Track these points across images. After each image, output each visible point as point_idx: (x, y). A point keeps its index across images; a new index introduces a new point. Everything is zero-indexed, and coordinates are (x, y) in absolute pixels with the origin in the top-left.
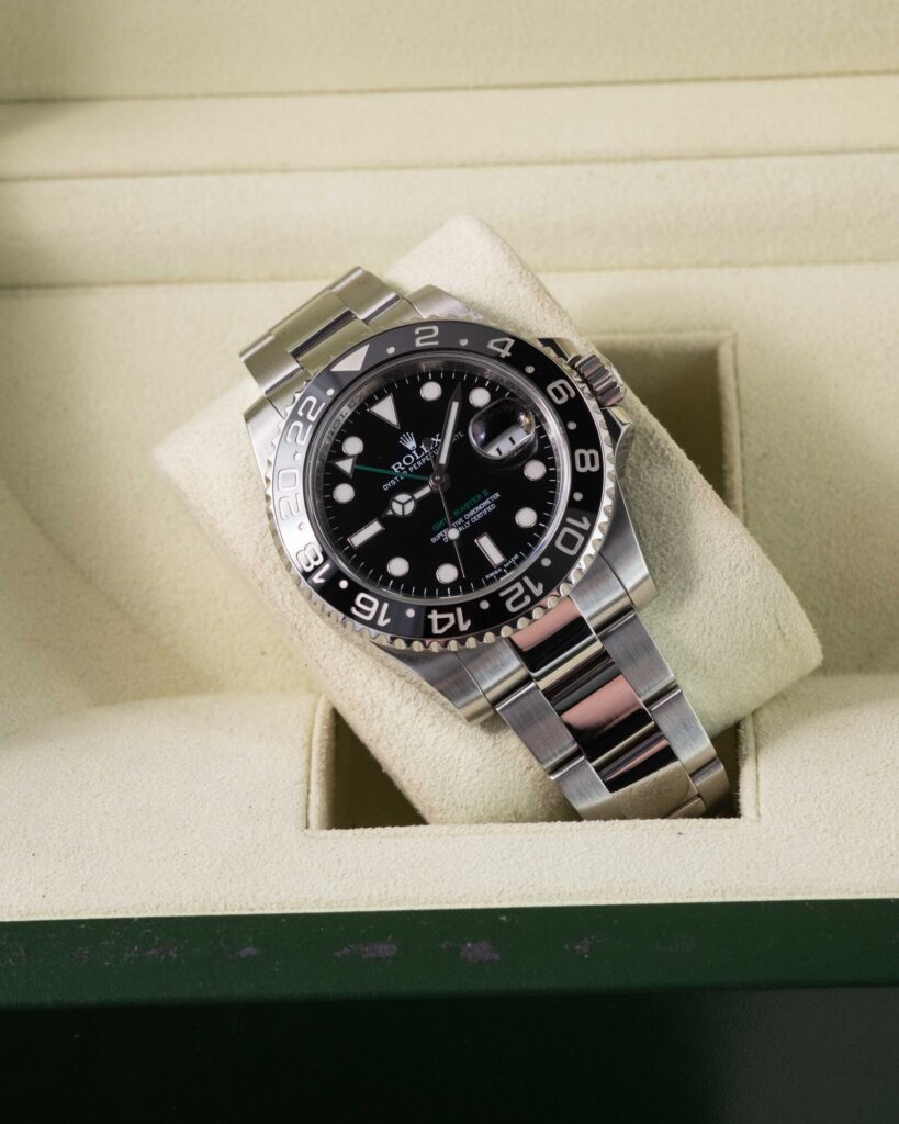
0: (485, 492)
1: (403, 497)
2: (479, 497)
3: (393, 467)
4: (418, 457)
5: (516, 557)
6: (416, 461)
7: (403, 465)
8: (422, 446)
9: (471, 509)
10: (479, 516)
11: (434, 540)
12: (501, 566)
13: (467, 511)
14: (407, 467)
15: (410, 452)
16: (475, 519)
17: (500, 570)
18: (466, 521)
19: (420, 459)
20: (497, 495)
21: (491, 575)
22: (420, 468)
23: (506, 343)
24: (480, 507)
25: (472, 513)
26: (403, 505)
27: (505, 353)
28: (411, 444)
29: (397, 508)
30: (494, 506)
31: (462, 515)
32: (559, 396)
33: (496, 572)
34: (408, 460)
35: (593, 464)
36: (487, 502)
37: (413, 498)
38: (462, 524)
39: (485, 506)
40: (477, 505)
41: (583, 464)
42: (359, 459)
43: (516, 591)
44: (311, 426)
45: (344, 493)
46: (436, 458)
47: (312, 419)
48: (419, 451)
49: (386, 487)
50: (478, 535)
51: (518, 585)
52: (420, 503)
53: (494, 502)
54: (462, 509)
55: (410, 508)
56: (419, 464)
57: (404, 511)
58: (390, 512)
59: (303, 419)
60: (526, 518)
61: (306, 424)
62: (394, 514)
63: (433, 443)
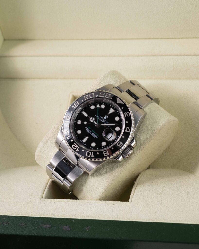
0: (98, 135)
1: (94, 119)
2: (97, 134)
3: (100, 116)
5: (85, 145)
6: (102, 120)
9: (94, 133)
10: (93, 135)
11: (86, 128)
12: (83, 142)
13: (93, 133)
15: (104, 118)
16: (92, 135)
18: (91, 133)
20: (97, 138)
22: (101, 121)
23: (129, 131)
25: (93, 134)
26: (92, 120)
27: (126, 131)
28: (105, 118)
29: (91, 118)
30: (95, 137)
31: (92, 132)
32: (119, 144)
33: (81, 141)
34: (102, 118)
35: (105, 155)
36: (96, 136)
37: (94, 121)
39: (94, 136)
40: (95, 134)
41: (105, 153)
42: (100, 108)
43: (76, 146)
45: (93, 107)
46: (103, 123)
47: (105, 97)
48: (104, 120)
49: (96, 115)
50: (88, 136)
51: (77, 146)
52: (93, 123)
53: (96, 137)
54: (94, 131)
55: (92, 121)
56: (102, 121)
57: (91, 120)
58: (90, 117)
59: (105, 95)
60: (93, 144)
61: (104, 96)
62: (90, 118)
63: (106, 122)
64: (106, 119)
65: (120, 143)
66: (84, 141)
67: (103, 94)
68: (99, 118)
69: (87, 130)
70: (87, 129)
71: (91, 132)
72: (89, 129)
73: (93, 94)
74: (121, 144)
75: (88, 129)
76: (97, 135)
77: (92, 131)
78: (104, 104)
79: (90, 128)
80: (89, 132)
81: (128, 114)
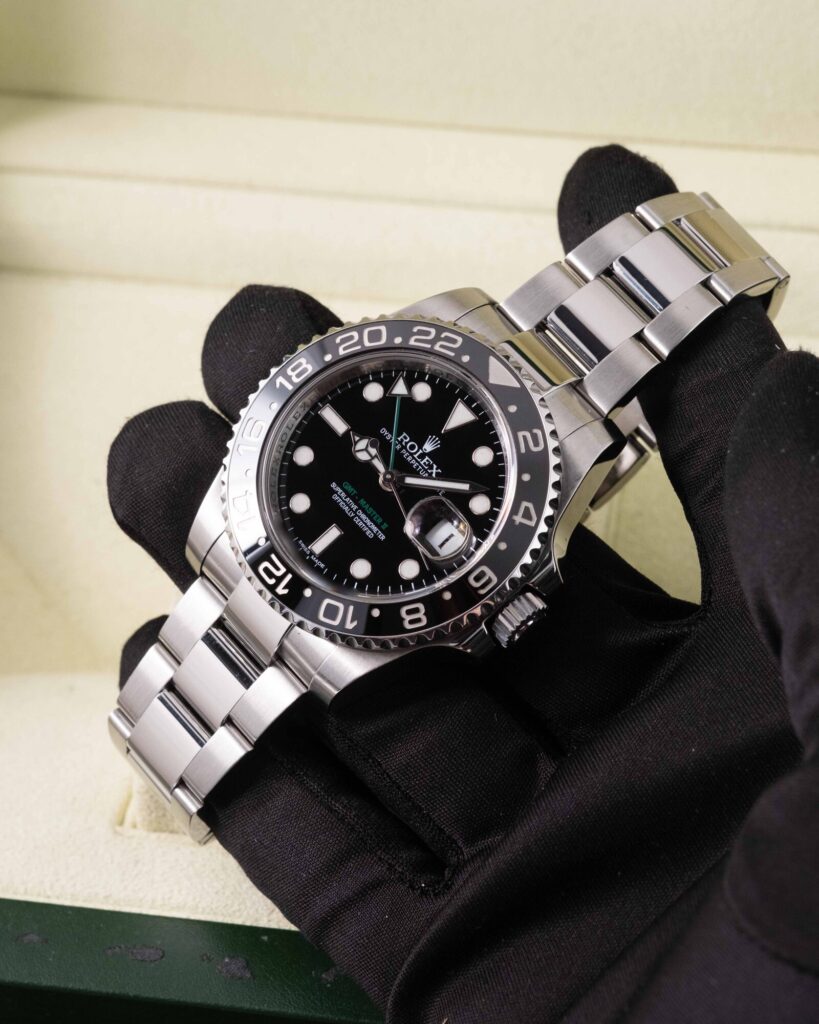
0: (385, 526)
1: (373, 449)
2: (380, 521)
3: (405, 434)
4: (416, 456)
5: (322, 566)
6: (412, 454)
7: (407, 443)
8: (427, 458)
9: (367, 516)
10: (361, 524)
11: (334, 485)
12: (312, 553)
13: (364, 512)
14: (405, 447)
15: (420, 447)
16: (357, 521)
17: (308, 553)
18: (355, 512)
19: (414, 458)
20: (382, 537)
21: (303, 545)
22: (405, 461)
23: (530, 518)
24: (369, 522)
25: (363, 517)
26: (364, 450)
27: (518, 519)
28: (428, 447)
29: (363, 444)
30: (371, 536)
31: (360, 507)
32: (477, 579)
33: (306, 549)
34: (412, 447)
35: (411, 622)
36: (375, 529)
37: (373, 458)
38: (351, 509)
39: (369, 527)
40: (372, 520)
41: (409, 612)
42: (408, 401)
43: (278, 569)
44: (429, 346)
45: (373, 392)
46: (415, 474)
47: (437, 347)
48: (422, 456)
49: (384, 431)
50: (340, 527)
51: (283, 570)
52: (368, 465)
53: (376, 536)
54: (367, 507)
55: (363, 456)
56: (409, 459)
57: (359, 451)
58: (357, 438)
59: (437, 338)
60: (361, 569)
61: (433, 342)
62: (356, 443)
63: (431, 467)
64: (430, 454)
65: (483, 574)
66: (320, 546)
67: (428, 333)
68: (398, 447)
69: (340, 496)
70: (340, 491)
71: (356, 507)
72: (348, 495)
73: (379, 332)
74: (489, 581)
75: (343, 495)
76: (382, 524)
77: (362, 502)
78: (428, 382)
79: (350, 489)
80: (346, 509)
81: (535, 438)
